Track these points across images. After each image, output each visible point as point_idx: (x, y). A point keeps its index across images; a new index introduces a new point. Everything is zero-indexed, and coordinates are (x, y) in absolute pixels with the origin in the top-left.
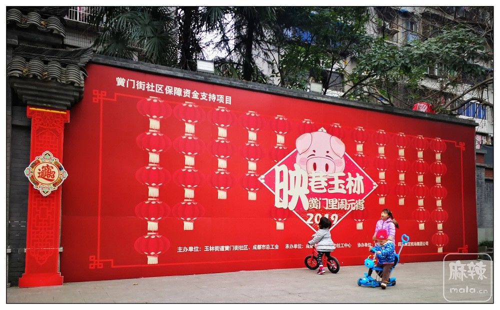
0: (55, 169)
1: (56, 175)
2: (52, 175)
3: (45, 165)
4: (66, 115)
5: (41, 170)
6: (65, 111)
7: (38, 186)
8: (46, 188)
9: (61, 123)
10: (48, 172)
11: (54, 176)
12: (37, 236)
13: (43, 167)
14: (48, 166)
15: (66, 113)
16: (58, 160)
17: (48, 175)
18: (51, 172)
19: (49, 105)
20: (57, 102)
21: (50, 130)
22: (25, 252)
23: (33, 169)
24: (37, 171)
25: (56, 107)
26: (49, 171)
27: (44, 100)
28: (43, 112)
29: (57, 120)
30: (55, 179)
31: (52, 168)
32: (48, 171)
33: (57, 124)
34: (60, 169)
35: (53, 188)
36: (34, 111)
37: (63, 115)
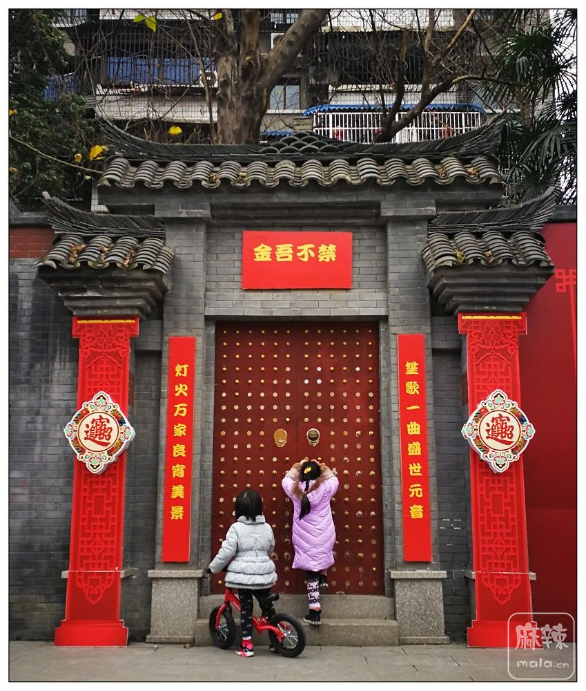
0: (513, 422)
1: (516, 432)
2: (508, 432)
3: (496, 415)
4: (521, 321)
5: (491, 424)
6: (518, 315)
7: (488, 455)
8: (500, 457)
9: (514, 337)
10: (502, 428)
11: (512, 435)
12: (490, 549)
13: (493, 420)
14: (501, 416)
15: (520, 318)
16: (516, 405)
17: (502, 433)
18: (506, 427)
19: (494, 308)
20: (507, 300)
21: (496, 351)
22: (474, 577)
23: (478, 424)
24: (484, 427)
25: (506, 309)
26: (504, 426)
27: (487, 300)
28: (484, 321)
29: (506, 332)
30: (515, 439)
31: (508, 420)
32: (502, 426)
33: (507, 339)
34: (522, 421)
35: (513, 458)
36: (469, 321)
37: (515, 322)
